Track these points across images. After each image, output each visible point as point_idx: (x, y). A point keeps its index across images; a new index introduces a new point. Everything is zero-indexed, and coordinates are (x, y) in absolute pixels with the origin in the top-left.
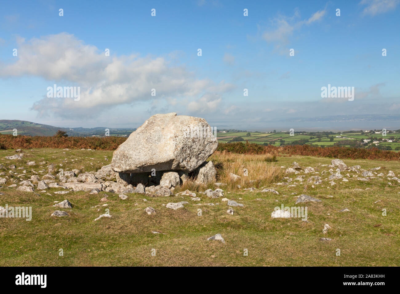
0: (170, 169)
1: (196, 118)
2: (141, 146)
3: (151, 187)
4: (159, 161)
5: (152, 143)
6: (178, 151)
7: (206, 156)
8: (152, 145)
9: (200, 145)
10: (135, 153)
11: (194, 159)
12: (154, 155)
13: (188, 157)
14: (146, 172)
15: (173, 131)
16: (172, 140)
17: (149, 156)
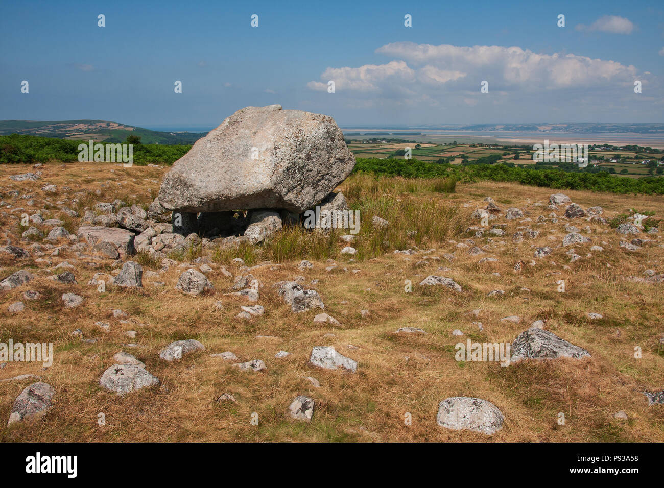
0: (264, 207)
1: (317, 115)
2: (211, 164)
3: (229, 238)
4: (242, 193)
5: (231, 160)
6: (278, 175)
7: (333, 184)
8: (231, 162)
9: (321, 165)
10: (199, 177)
11: (309, 190)
12: (234, 182)
13: (299, 185)
14: (219, 211)
15: (272, 139)
16: (269, 154)
17: (226, 183)
